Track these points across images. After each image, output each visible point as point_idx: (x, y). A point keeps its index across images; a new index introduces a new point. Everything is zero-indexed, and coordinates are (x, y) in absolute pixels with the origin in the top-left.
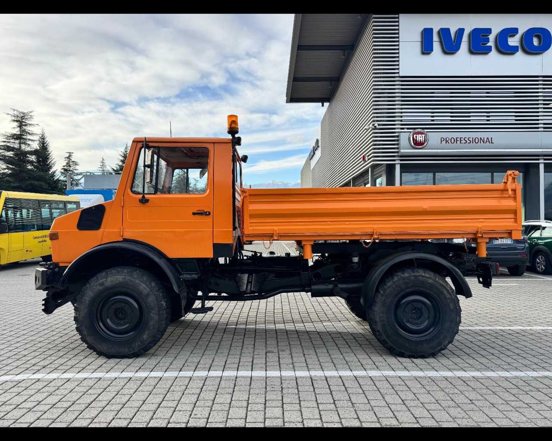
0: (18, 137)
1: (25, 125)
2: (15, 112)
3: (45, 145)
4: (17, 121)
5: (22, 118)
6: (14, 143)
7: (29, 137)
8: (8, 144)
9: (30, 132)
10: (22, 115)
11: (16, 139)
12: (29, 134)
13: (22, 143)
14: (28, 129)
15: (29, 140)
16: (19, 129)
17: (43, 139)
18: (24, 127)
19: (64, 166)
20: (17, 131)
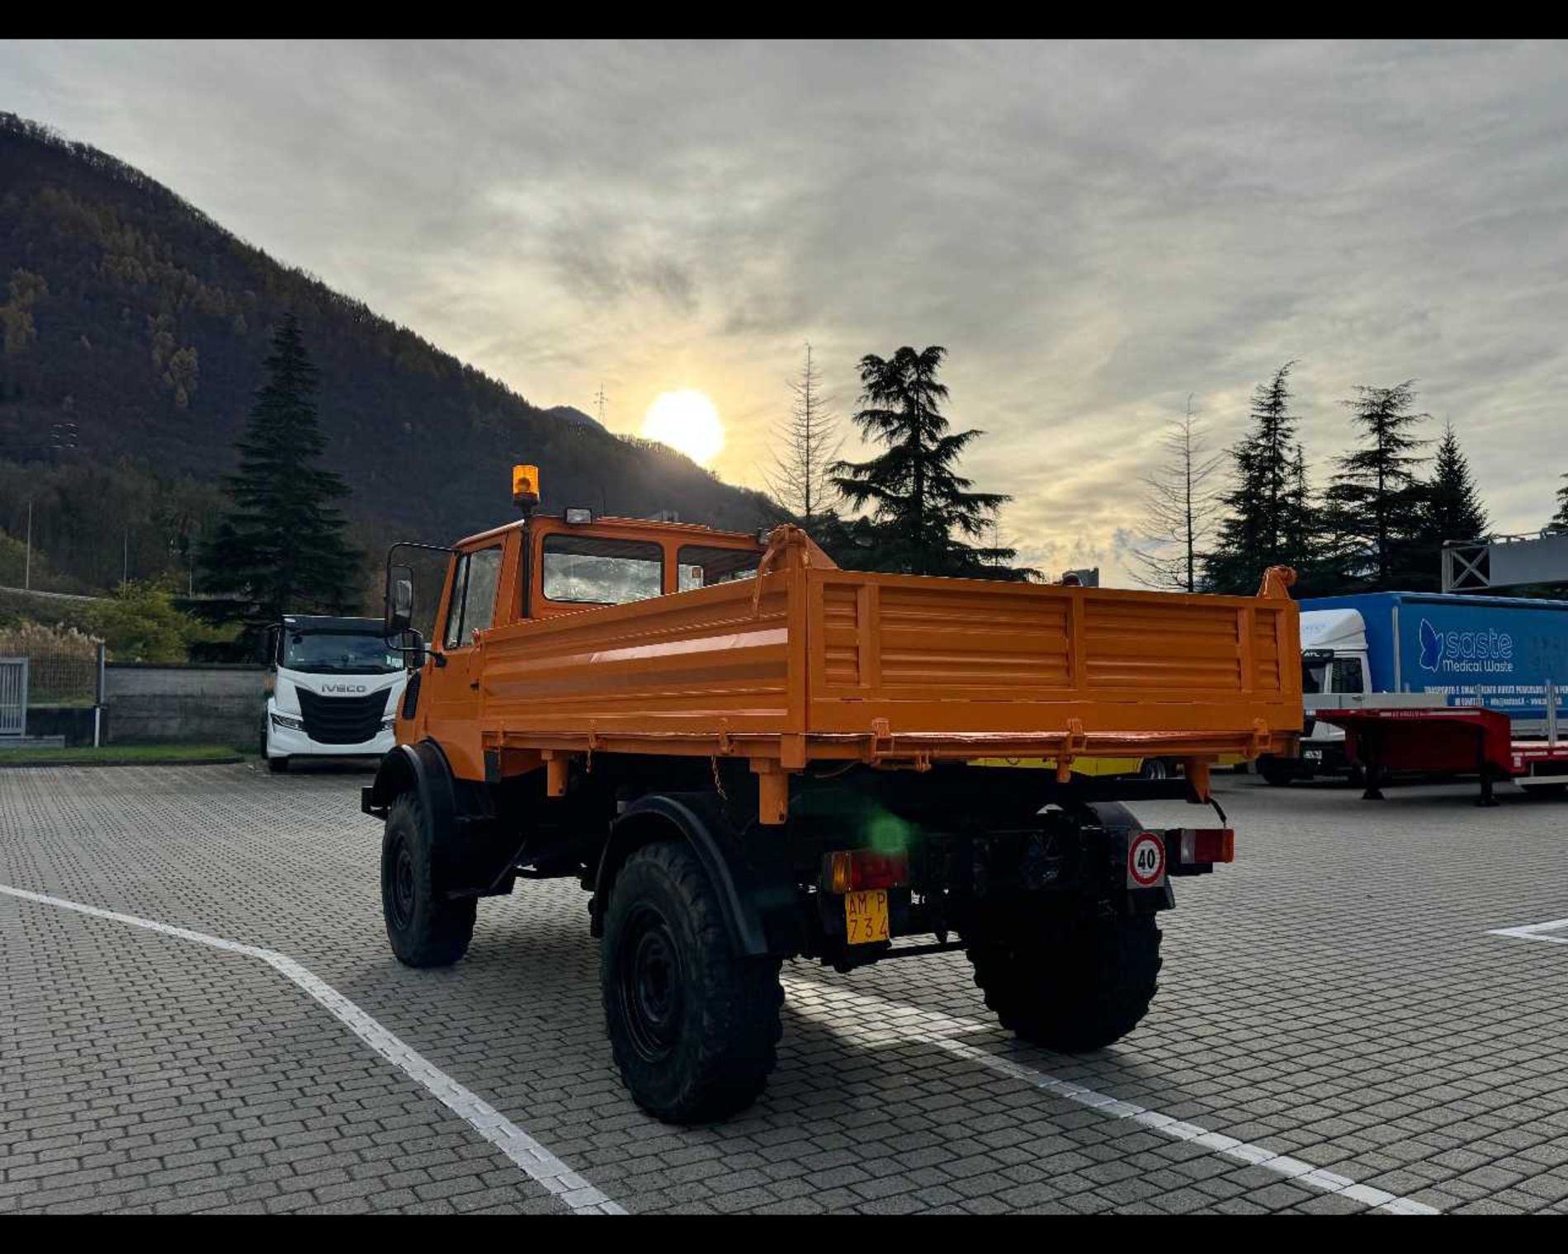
0: (1376, 459)
1: (1393, 424)
2: (1366, 394)
3: (1456, 467)
4: (1370, 417)
5: (1387, 405)
6: (1366, 475)
7: (1404, 453)
8: (1353, 482)
9: (1407, 439)
10: (1383, 398)
11: (1371, 464)
12: (1406, 445)
13: (1387, 474)
14: (1400, 431)
15: (1406, 460)
16: (1375, 437)
17: (1452, 451)
18: (1391, 430)
19: (1557, 517)
20: (1371, 443)
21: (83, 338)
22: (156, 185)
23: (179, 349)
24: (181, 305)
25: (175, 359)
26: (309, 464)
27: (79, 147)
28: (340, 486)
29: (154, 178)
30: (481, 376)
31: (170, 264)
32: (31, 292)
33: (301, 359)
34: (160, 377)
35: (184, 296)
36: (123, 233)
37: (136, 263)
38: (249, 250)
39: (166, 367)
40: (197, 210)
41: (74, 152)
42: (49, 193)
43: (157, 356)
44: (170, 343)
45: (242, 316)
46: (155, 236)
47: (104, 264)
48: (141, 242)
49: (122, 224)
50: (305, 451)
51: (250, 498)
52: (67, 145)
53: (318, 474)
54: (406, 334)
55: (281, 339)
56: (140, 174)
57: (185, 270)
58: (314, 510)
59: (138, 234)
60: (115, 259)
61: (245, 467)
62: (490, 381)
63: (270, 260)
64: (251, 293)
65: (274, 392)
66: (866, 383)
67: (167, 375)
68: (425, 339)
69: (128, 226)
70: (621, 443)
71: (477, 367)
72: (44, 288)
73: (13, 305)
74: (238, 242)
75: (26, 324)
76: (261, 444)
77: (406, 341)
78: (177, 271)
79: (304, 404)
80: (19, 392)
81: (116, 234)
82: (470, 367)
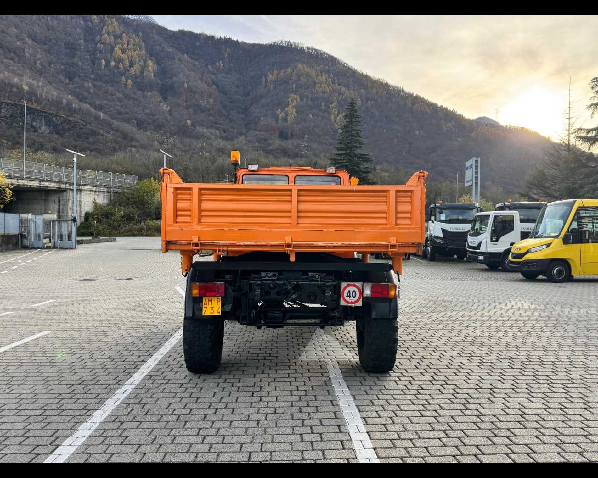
21: (310, 114)
22: (332, 57)
23: (339, 115)
24: (340, 99)
25: (338, 118)
26: (358, 151)
27: (308, 48)
28: (368, 159)
29: (331, 55)
30: (446, 109)
31: (337, 84)
32: (295, 101)
33: (355, 114)
34: (334, 125)
35: (341, 95)
36: (322, 76)
37: (326, 86)
38: (362, 75)
39: (335, 121)
40: (345, 63)
41: (307, 50)
42: (300, 66)
43: (332, 117)
44: (336, 113)
45: (360, 99)
46: (332, 75)
47: (316, 88)
48: (328, 79)
49: (321, 73)
50: (357, 147)
51: (339, 165)
52: (305, 49)
53: (361, 155)
54: (417, 97)
55: (349, 107)
56: (327, 54)
57: (341, 86)
58: (359, 167)
59: (327, 75)
60: (319, 85)
61: (338, 155)
62: (450, 110)
63: (369, 77)
64: (363, 91)
65: (346, 127)
66: (594, 91)
67: (336, 124)
68: (425, 98)
69: (323, 74)
70: (506, 128)
71: (444, 106)
72: (298, 99)
73: (290, 106)
74: (358, 72)
75: (294, 113)
76: (343, 146)
77: (417, 100)
78: (339, 87)
79: (357, 130)
80: (292, 136)
81: (320, 77)
82: (442, 106)
